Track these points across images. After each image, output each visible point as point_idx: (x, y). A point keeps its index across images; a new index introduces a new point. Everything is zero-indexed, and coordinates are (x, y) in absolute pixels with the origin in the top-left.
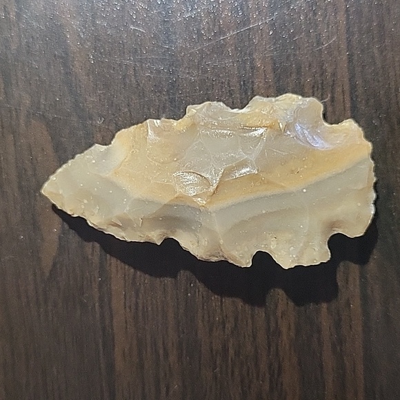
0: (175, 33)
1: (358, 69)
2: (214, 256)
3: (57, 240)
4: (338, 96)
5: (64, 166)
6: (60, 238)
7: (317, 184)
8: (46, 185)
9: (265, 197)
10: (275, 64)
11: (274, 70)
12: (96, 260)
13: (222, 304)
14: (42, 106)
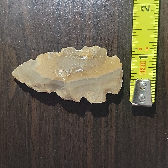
0: (61, 23)
1: (120, 40)
2: (68, 98)
3: (15, 89)
4: (113, 49)
5: (20, 66)
6: (16, 89)
7: (103, 76)
8: (13, 72)
9: (86, 79)
10: (93, 36)
11: (93, 38)
12: (28, 97)
13: (69, 116)
14: (14, 44)
